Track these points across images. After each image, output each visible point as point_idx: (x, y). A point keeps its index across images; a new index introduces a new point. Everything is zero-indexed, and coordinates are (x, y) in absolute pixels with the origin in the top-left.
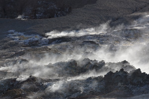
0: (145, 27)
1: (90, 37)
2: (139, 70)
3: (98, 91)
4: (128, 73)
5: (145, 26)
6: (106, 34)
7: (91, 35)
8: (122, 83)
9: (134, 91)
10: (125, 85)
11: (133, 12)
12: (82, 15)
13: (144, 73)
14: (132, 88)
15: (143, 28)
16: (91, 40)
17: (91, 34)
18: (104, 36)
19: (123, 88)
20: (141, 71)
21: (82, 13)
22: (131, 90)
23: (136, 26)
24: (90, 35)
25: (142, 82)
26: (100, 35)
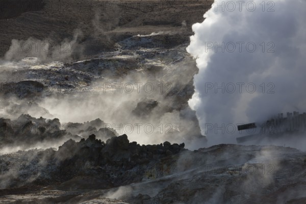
0: (136, 56)
1: (31, 75)
2: (125, 136)
3: (46, 177)
4: (103, 142)
5: (137, 53)
6: (63, 68)
7: (34, 70)
8: (93, 163)
9: (115, 177)
10: (98, 167)
11: (115, 28)
12: (17, 32)
13: (135, 143)
14: (110, 171)
15: (132, 56)
16: (34, 80)
17: (33, 68)
18: (59, 72)
19: (95, 171)
20: (128, 138)
21: (18, 28)
22: (109, 175)
23: (120, 54)
24: (31, 70)
25: (129, 160)
26: (50, 70)
